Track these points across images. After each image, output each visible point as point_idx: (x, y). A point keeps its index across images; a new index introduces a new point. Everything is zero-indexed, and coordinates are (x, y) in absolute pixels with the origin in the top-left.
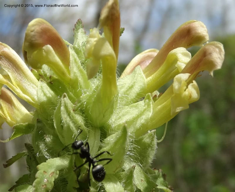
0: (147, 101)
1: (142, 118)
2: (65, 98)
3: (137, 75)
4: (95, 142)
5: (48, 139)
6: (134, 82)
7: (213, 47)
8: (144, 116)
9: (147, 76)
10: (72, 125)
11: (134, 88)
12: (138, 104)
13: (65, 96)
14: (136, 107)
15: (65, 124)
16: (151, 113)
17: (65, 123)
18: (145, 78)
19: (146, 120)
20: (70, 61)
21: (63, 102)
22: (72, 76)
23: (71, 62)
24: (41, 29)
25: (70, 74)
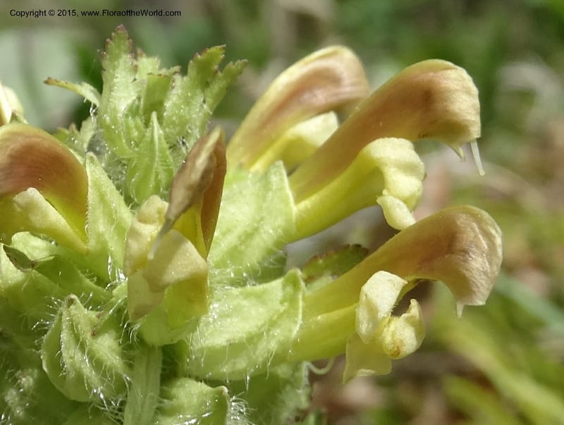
0: (289, 289)
1: (274, 336)
2: (72, 307)
3: (270, 194)
4: (148, 397)
5: (27, 381)
6: (262, 219)
7: (477, 230)
8: (278, 331)
9: (298, 199)
10: (87, 369)
11: (262, 231)
12: (265, 292)
13: (71, 302)
14: (260, 297)
15: (69, 372)
16: (298, 326)
17: (70, 369)
18: (292, 200)
19: (281, 344)
20: (87, 206)
21: (66, 318)
22: (92, 245)
23: (90, 208)
24: (11, 156)
25: (85, 240)
